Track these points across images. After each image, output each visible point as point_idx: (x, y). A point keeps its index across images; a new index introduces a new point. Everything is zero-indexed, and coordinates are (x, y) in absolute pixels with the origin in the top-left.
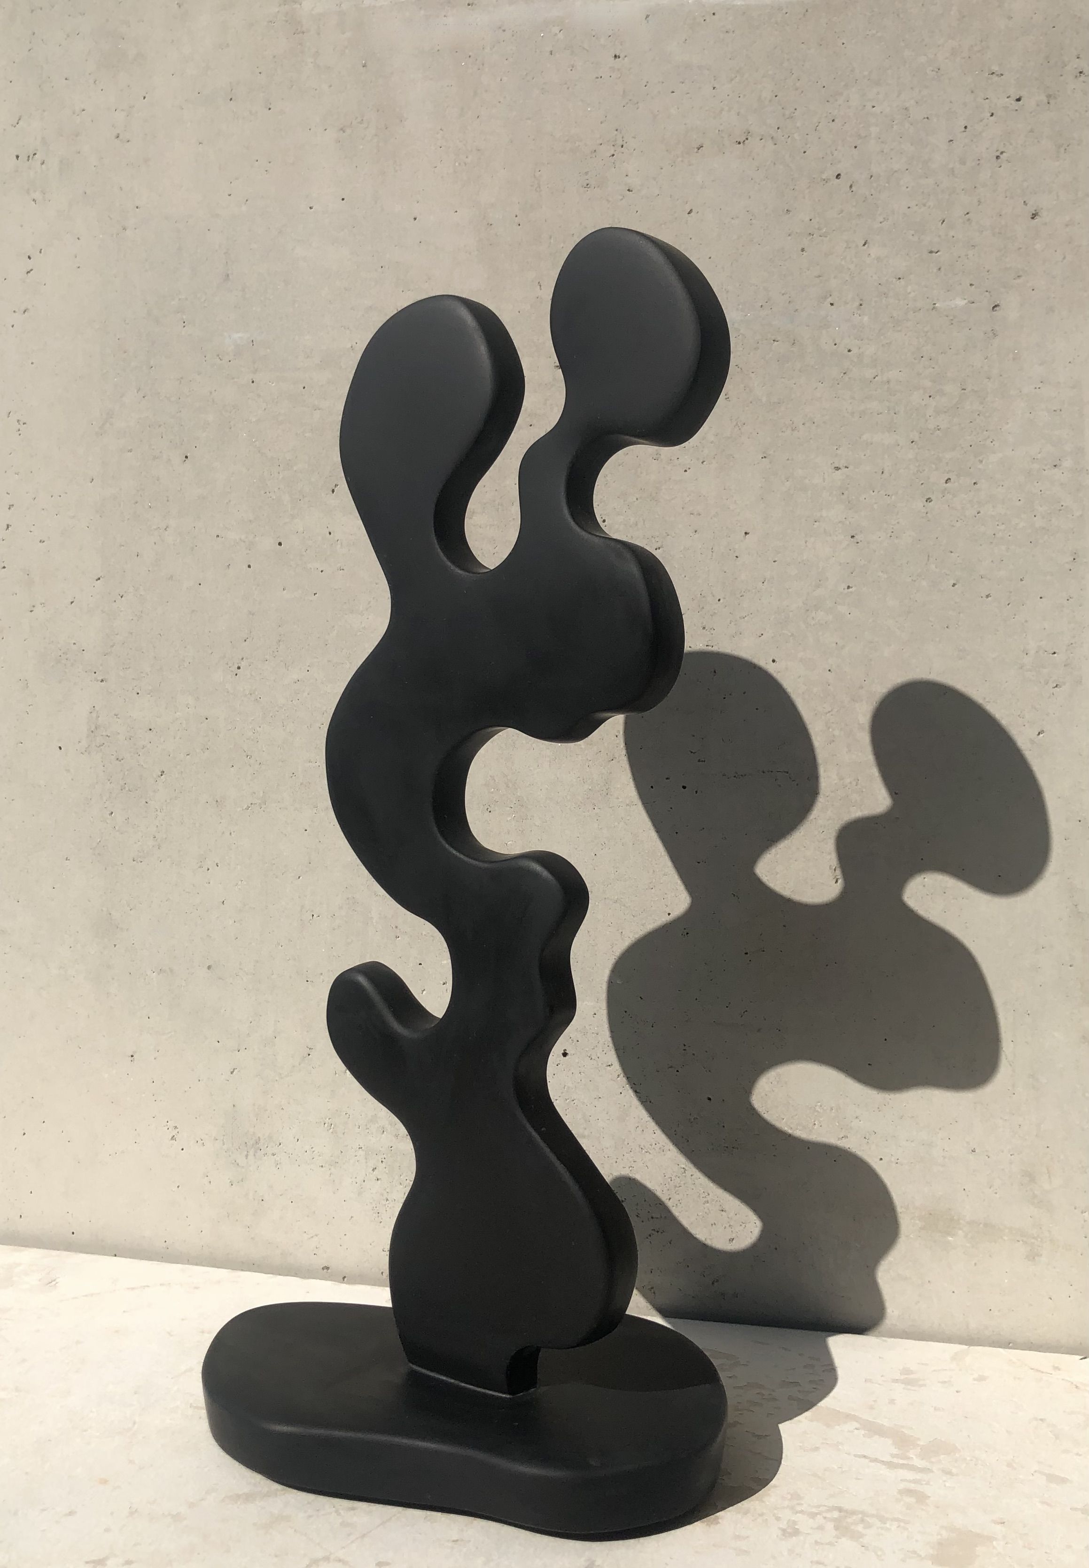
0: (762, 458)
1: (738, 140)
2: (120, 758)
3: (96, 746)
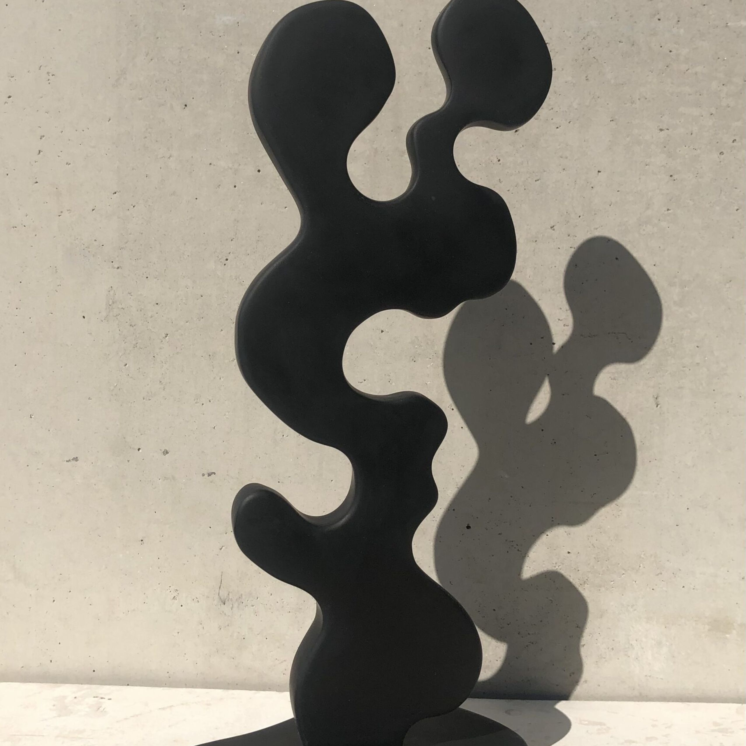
0: (611, 121)
2: (133, 324)
3: (114, 316)
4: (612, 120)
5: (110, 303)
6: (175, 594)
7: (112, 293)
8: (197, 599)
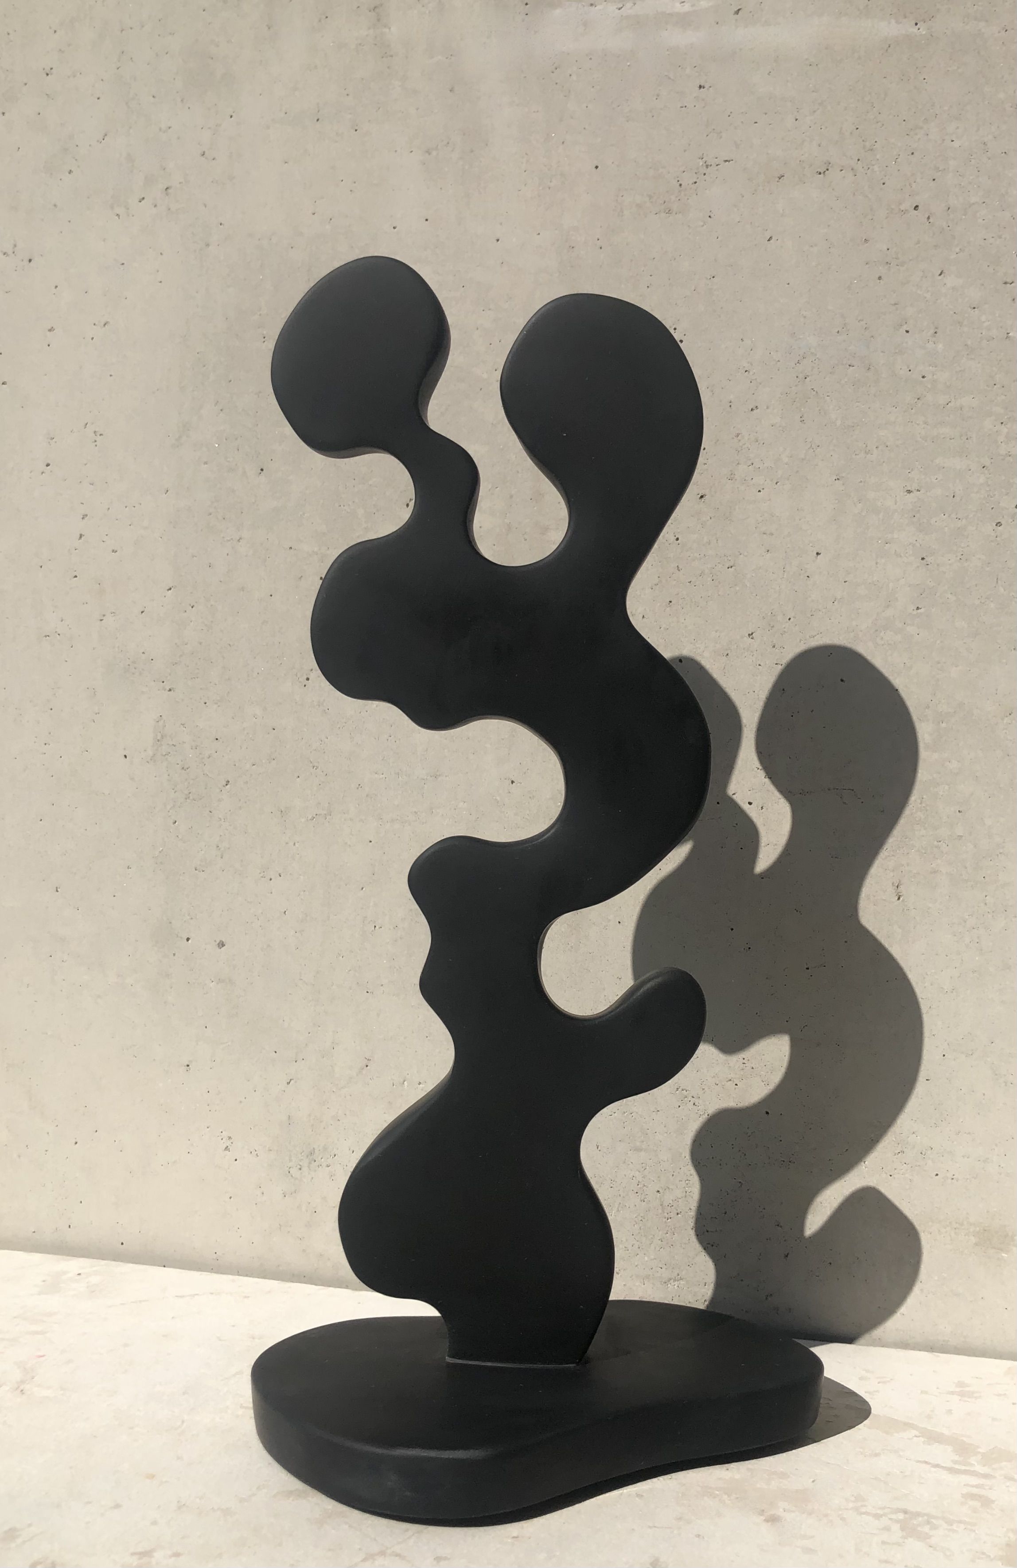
0: (835, 480)
1: (819, 170)
2: (185, 767)
3: (162, 755)
4: (838, 479)
5: (159, 738)
6: (228, 1143)
7: (161, 723)
8: (256, 1153)
